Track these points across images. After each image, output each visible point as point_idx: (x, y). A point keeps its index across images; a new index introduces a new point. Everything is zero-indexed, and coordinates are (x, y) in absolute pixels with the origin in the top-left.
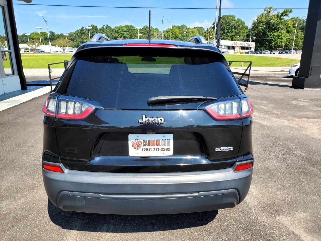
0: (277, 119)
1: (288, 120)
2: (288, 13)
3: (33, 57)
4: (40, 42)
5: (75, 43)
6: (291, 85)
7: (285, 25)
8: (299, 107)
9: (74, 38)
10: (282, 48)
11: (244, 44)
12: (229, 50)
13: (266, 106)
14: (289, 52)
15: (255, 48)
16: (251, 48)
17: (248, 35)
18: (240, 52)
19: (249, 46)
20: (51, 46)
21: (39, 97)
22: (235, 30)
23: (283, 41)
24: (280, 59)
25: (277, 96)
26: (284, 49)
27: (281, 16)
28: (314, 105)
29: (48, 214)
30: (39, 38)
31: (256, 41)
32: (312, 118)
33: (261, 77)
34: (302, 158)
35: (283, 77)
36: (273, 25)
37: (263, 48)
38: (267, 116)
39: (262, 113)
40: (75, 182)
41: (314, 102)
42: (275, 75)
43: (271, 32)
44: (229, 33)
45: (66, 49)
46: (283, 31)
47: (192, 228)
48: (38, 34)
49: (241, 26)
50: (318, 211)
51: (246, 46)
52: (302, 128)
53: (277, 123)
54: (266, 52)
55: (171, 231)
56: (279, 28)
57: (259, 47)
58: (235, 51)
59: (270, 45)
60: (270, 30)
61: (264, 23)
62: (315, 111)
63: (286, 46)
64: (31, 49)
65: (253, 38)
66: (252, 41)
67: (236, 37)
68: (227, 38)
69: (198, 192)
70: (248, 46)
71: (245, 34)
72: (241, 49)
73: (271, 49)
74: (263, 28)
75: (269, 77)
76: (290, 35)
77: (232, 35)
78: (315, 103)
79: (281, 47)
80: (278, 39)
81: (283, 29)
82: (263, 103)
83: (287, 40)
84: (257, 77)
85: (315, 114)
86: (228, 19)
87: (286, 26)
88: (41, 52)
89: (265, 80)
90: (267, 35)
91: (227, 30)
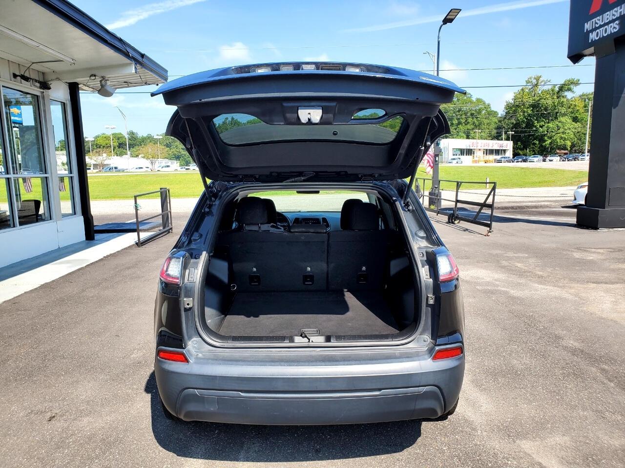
0: (540, 286)
1: (561, 287)
2: (572, 86)
3: (100, 180)
4: (111, 152)
5: (174, 150)
6: (575, 223)
7: (569, 108)
8: (585, 263)
9: (172, 142)
10: (566, 150)
11: (491, 145)
12: (462, 156)
13: (523, 262)
14: (581, 157)
15: (513, 151)
16: (505, 151)
17: (498, 128)
18: (485, 159)
19: (501, 148)
20: (129, 157)
21: (117, 252)
22: (473, 119)
23: (566, 137)
24: (559, 172)
25: (545, 244)
26: (571, 152)
27: (559, 92)
28: (613, 259)
29: (153, 436)
30: (108, 145)
31: (515, 139)
32: (606, 283)
33: (520, 207)
34: (574, 352)
35: (562, 207)
36: (546, 109)
37: (528, 151)
38: (522, 281)
39: (514, 274)
40: (205, 374)
41: (614, 253)
42: (549, 203)
43: (543, 121)
44: (461, 126)
45: (157, 162)
46: (567, 120)
47: (378, 456)
48: (107, 138)
49: (484, 112)
50: (587, 433)
51: (496, 147)
52: (584, 300)
53: (539, 292)
54: (536, 159)
55: (344, 460)
56: (557, 113)
57: (521, 149)
58: (475, 159)
59: (542, 146)
60: (541, 118)
61: (527, 106)
62: (613, 270)
63: (573, 146)
64: (94, 165)
65: (508, 133)
66: (508, 139)
67: (475, 132)
68: (458, 135)
69: (380, 390)
70: (499, 148)
71: (493, 126)
72: (487, 154)
73: (545, 152)
74: (526, 114)
75: (536, 207)
76: (580, 125)
77: (468, 129)
78: (616, 255)
79: (565, 148)
80: (557, 133)
81: (564, 115)
82: (518, 257)
83: (574, 134)
84: (512, 208)
85: (613, 276)
86: (458, 100)
87: (570, 110)
88: (113, 169)
89: (527, 214)
90: (535, 126)
91: (458, 119)
